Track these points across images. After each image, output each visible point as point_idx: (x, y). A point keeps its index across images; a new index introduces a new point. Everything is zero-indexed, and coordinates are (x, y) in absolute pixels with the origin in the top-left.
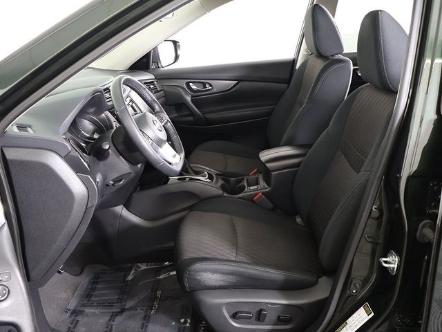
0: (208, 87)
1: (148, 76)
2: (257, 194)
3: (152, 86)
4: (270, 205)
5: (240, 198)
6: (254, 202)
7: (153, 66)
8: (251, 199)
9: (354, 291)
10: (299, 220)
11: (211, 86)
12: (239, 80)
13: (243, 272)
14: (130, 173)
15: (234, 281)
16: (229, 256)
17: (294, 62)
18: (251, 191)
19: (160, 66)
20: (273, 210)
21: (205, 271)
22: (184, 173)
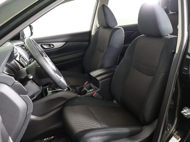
0: (52, 46)
1: (20, 43)
2: (94, 93)
3: (24, 48)
4: (101, 97)
5: (86, 96)
6: (93, 97)
7: (21, 38)
8: (92, 96)
9: (169, 130)
10: (115, 102)
11: (53, 45)
12: (67, 42)
13: (111, 133)
14: (39, 91)
15: (107, 138)
16: (97, 126)
17: (90, 32)
18: (91, 92)
19: (24, 37)
20: (103, 99)
21: (92, 137)
22: (56, 89)
